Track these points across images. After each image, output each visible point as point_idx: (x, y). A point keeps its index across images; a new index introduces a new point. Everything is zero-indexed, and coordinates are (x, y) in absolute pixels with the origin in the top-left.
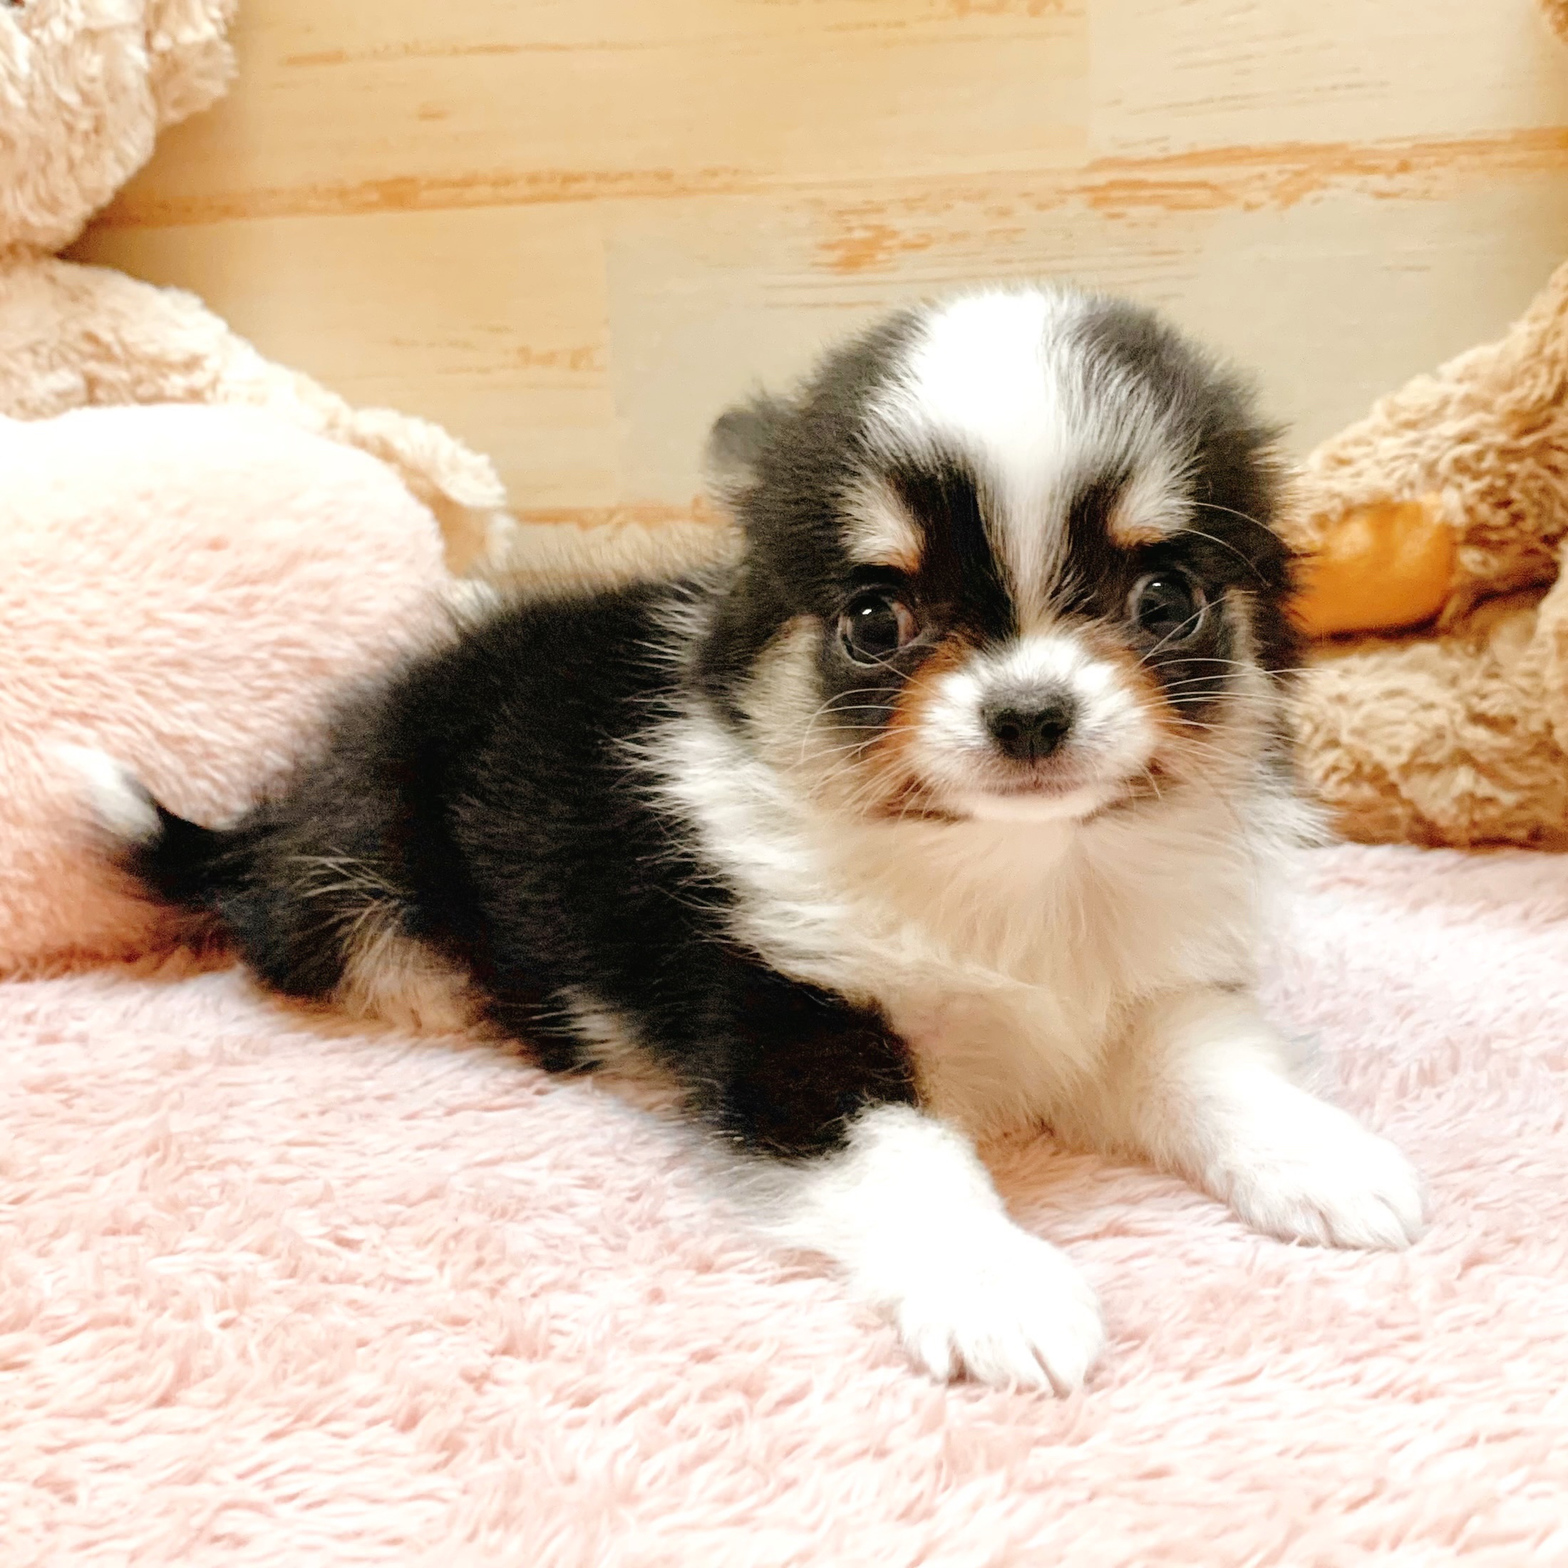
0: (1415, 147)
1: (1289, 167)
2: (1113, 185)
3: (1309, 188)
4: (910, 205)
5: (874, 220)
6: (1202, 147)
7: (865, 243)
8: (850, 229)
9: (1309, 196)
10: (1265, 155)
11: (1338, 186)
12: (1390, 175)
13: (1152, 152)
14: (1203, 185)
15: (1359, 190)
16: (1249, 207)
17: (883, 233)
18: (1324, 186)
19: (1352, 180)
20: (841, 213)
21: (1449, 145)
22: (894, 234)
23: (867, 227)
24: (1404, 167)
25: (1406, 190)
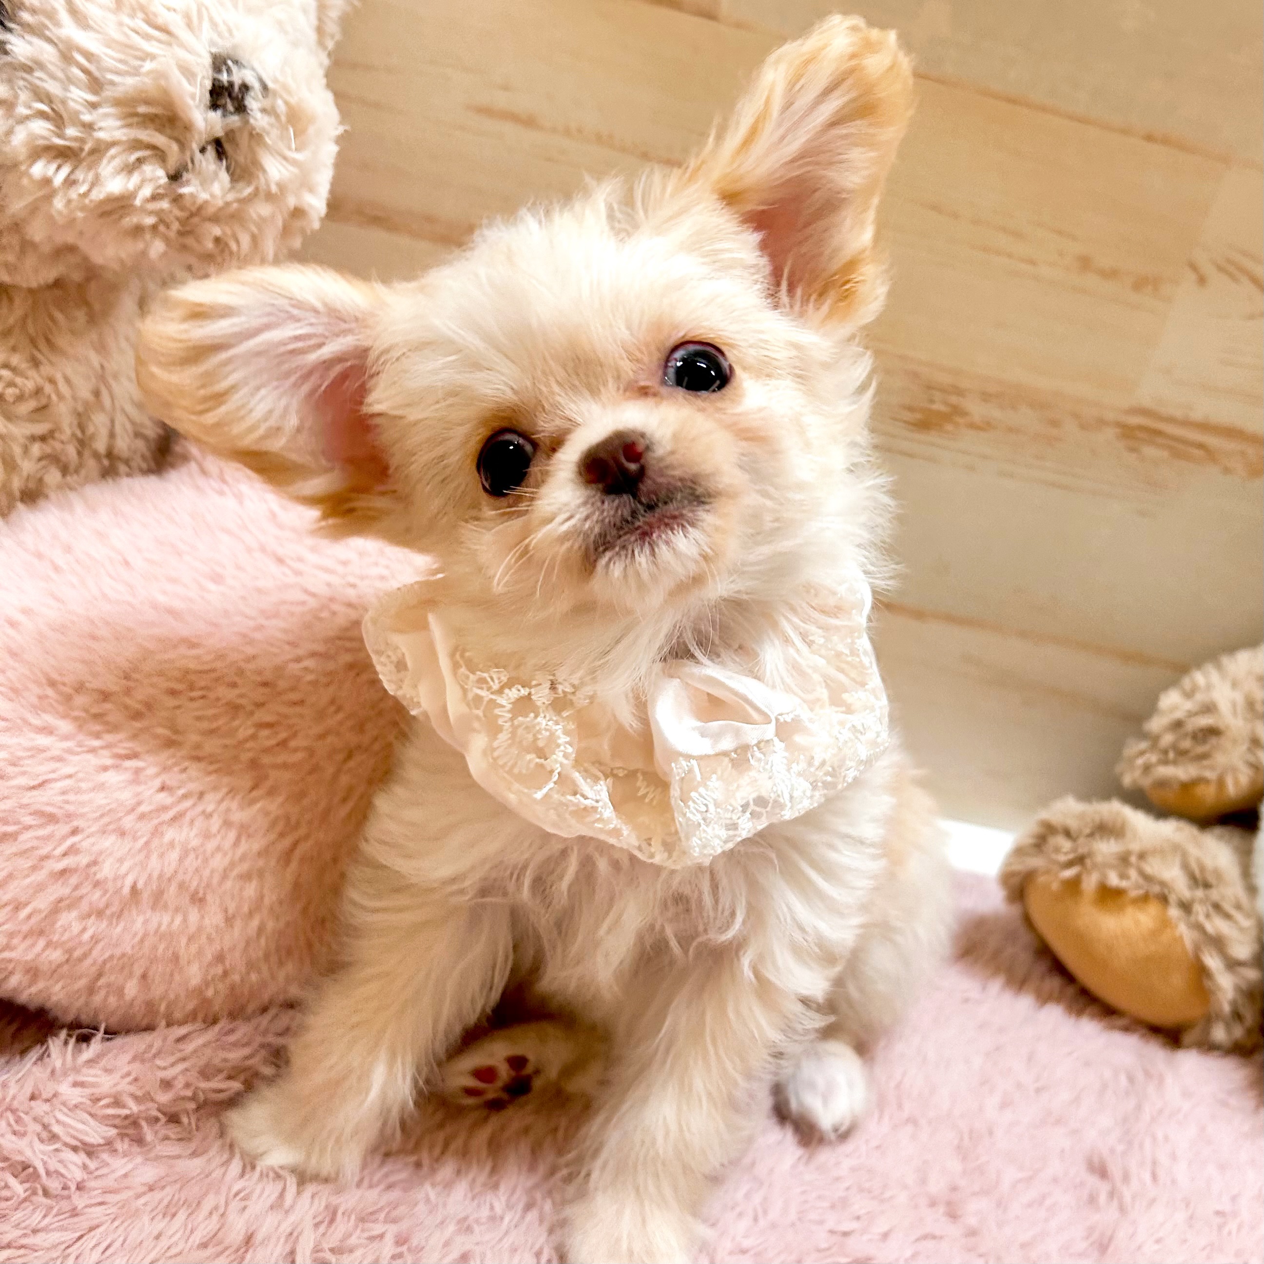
2: (1141, 428)
4: (986, 397)
5: (954, 399)
6: (1214, 421)
7: (939, 413)
8: (932, 401)
10: (1251, 439)
13: (1178, 414)
14: (1201, 446)
16: (1227, 471)
17: (957, 411)
20: (929, 387)
22: (964, 413)
23: (946, 403)
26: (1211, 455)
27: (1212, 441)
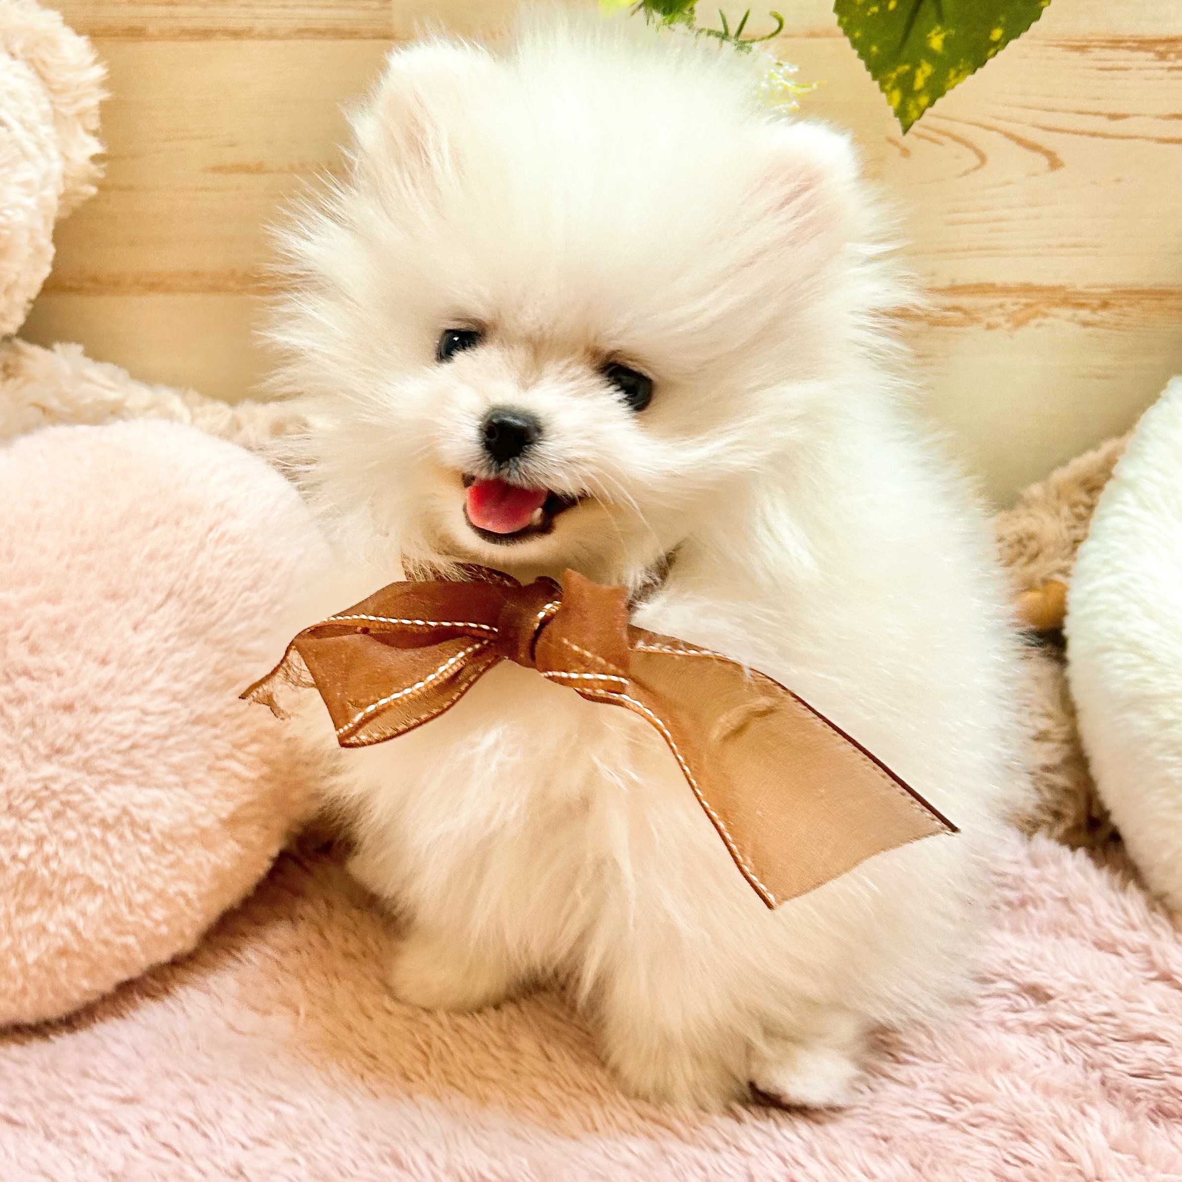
0: (1115, 292)
1: (1024, 301)
3: (1034, 316)
6: (960, 282)
9: (1033, 322)
10: (1006, 290)
11: (1057, 316)
12: (1094, 310)
14: (956, 309)
15: (1070, 320)
16: (989, 327)
18: (1046, 315)
19: (1066, 312)
21: (1137, 292)
24: (1105, 305)
25: (1102, 322)
26: (970, 316)
27: (965, 301)
